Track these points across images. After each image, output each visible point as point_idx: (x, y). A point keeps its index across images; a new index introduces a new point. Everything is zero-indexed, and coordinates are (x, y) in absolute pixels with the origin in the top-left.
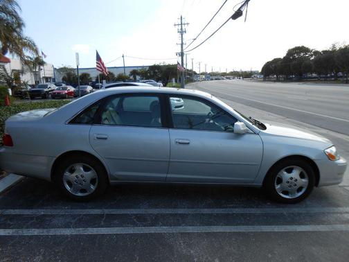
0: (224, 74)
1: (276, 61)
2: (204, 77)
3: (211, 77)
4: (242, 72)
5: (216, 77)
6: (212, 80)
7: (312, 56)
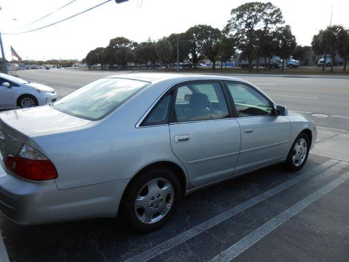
0: (41, 63)
1: (99, 50)
2: (17, 65)
3: (26, 66)
4: (62, 61)
5: (32, 66)
6: (27, 69)
7: (132, 46)
